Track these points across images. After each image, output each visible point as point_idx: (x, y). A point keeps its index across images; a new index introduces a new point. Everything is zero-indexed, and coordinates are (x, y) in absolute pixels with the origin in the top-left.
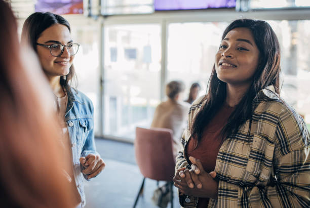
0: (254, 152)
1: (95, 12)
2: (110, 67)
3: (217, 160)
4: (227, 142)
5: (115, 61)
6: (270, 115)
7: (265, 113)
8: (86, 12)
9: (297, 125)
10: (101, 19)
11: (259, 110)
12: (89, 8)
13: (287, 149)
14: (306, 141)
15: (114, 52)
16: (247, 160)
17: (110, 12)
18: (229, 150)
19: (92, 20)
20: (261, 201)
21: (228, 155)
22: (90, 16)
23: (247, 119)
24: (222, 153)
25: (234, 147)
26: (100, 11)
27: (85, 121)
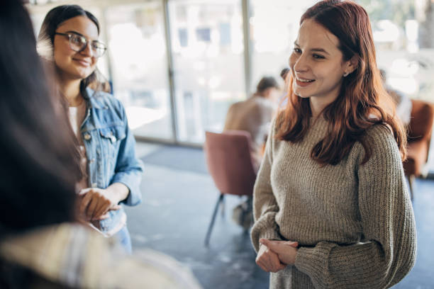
2: (179, 54)
27: (112, 130)
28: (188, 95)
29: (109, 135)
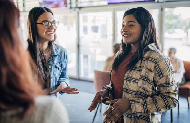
0: (142, 76)
1: (74, 5)
2: (83, 37)
3: (124, 80)
4: (129, 71)
5: (87, 34)
6: (152, 58)
7: (149, 57)
8: (69, 6)
9: (166, 63)
10: (77, 10)
11: (146, 55)
12: (70, 3)
13: (162, 76)
14: (171, 70)
15: (85, 29)
16: (138, 80)
17: (83, 5)
18: (130, 76)
19: (72, 10)
20: (154, 104)
21: (129, 78)
22: (71, 8)
23: (139, 60)
24: (126, 77)
25: (132, 74)
26: (77, 5)
27: (60, 64)
28: (86, 57)
29: (58, 66)
